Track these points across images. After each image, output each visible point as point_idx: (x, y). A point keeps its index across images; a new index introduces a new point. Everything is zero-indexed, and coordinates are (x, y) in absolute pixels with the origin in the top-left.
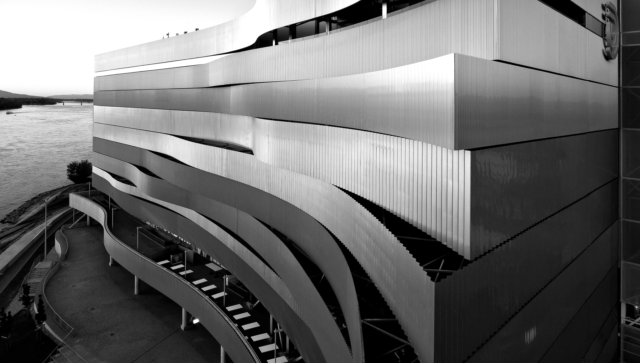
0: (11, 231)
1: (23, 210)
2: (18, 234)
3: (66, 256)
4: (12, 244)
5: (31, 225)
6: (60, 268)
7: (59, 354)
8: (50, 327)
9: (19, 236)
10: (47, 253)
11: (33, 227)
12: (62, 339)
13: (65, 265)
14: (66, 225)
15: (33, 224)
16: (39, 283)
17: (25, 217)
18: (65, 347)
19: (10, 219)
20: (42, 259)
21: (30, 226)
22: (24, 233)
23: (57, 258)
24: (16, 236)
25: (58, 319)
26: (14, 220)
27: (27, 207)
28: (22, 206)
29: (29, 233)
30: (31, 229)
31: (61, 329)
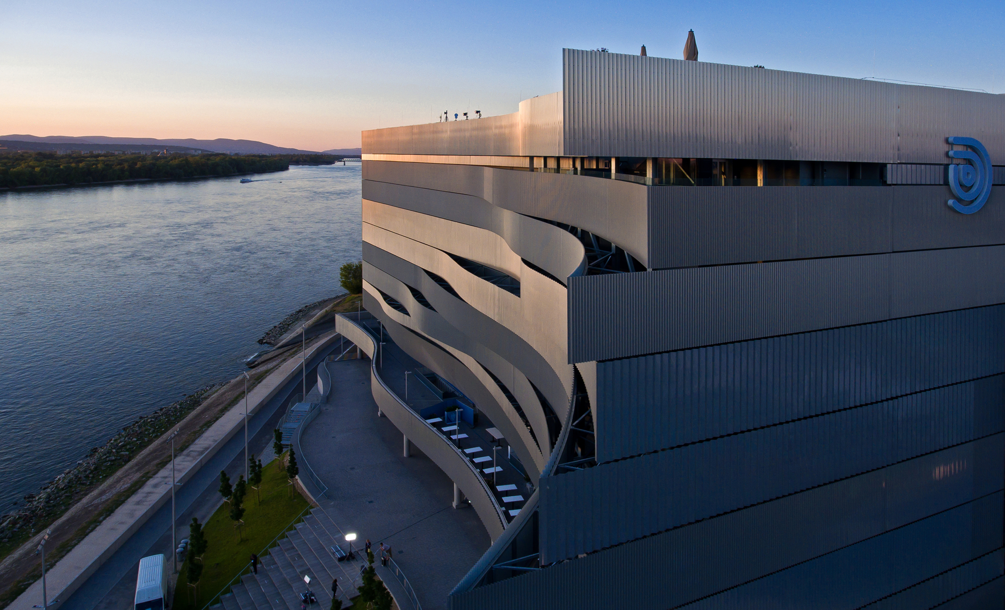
0: (270, 355)
1: (285, 327)
2: (277, 362)
3: (328, 398)
4: (269, 374)
5: (293, 350)
6: (320, 412)
7: (311, 516)
8: (304, 483)
9: (278, 365)
10: (307, 392)
11: (295, 353)
12: (315, 498)
13: (326, 409)
14: (332, 356)
15: (295, 349)
16: (295, 429)
17: (287, 337)
18: (318, 508)
19: (269, 338)
20: (300, 400)
21: (291, 351)
22: (285, 360)
23: (318, 400)
24: (274, 363)
25: (312, 475)
26: (274, 340)
27: (291, 324)
28: (284, 322)
29: (290, 361)
30: (293, 356)
31: (315, 487)
